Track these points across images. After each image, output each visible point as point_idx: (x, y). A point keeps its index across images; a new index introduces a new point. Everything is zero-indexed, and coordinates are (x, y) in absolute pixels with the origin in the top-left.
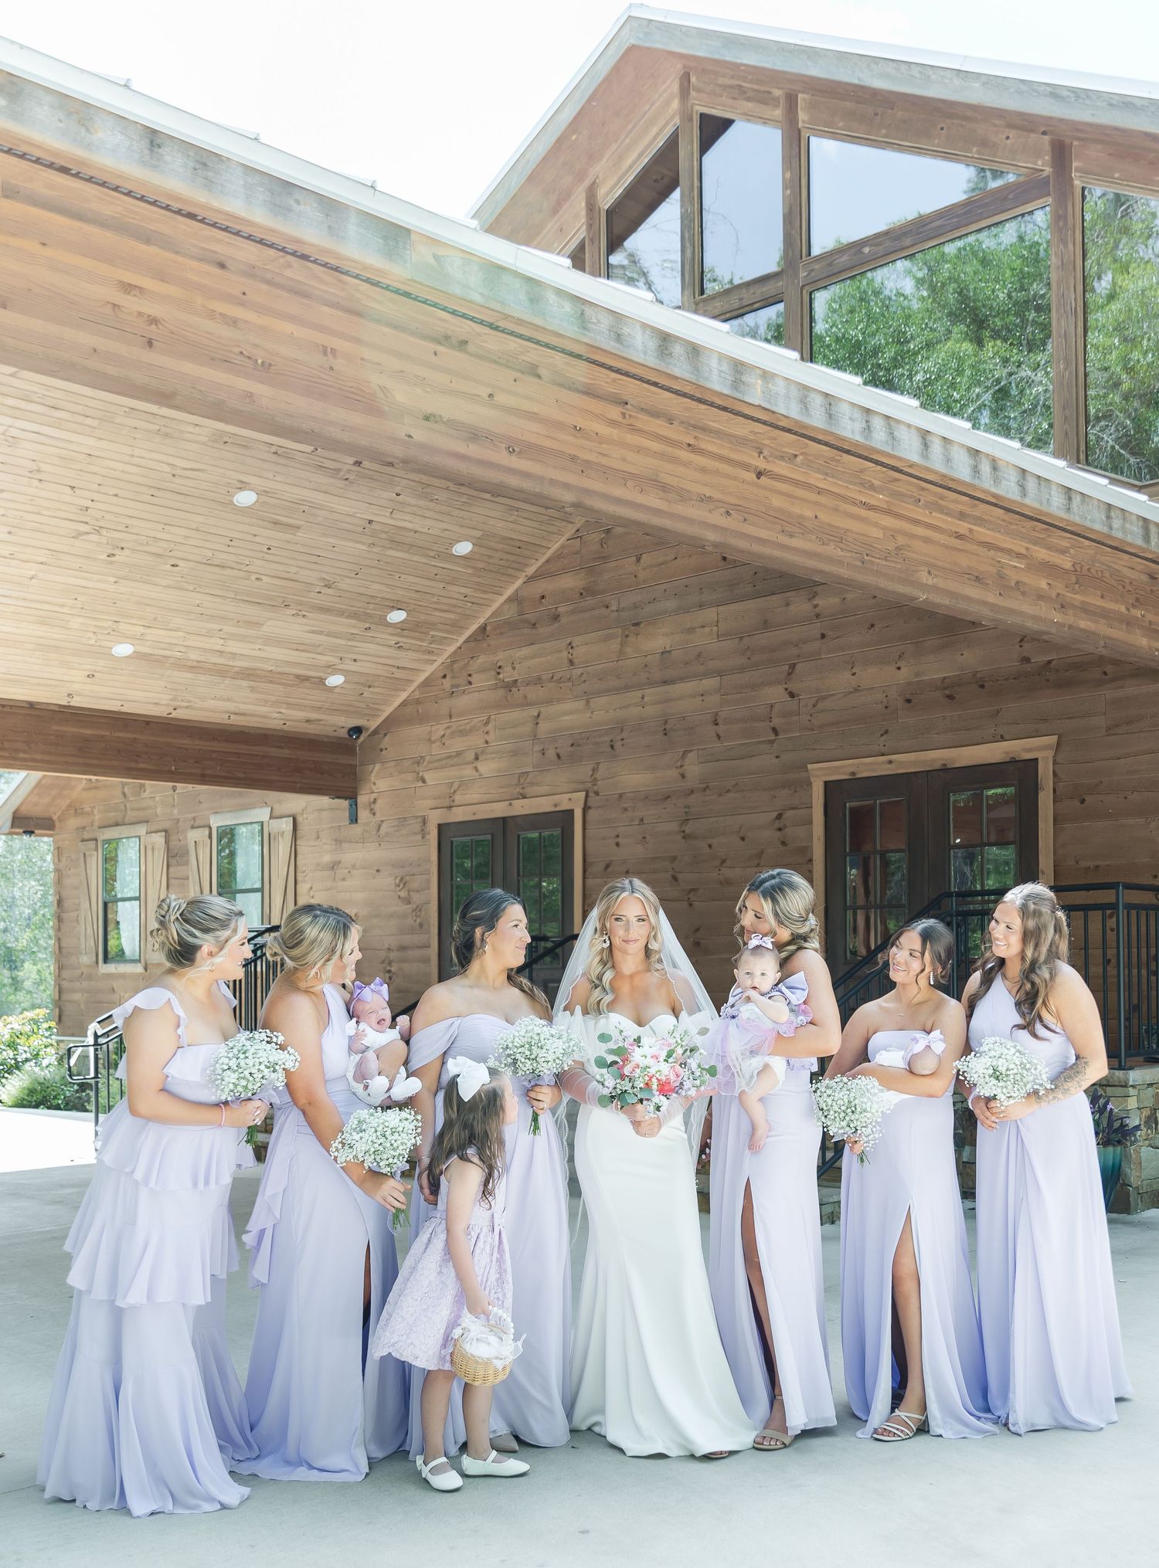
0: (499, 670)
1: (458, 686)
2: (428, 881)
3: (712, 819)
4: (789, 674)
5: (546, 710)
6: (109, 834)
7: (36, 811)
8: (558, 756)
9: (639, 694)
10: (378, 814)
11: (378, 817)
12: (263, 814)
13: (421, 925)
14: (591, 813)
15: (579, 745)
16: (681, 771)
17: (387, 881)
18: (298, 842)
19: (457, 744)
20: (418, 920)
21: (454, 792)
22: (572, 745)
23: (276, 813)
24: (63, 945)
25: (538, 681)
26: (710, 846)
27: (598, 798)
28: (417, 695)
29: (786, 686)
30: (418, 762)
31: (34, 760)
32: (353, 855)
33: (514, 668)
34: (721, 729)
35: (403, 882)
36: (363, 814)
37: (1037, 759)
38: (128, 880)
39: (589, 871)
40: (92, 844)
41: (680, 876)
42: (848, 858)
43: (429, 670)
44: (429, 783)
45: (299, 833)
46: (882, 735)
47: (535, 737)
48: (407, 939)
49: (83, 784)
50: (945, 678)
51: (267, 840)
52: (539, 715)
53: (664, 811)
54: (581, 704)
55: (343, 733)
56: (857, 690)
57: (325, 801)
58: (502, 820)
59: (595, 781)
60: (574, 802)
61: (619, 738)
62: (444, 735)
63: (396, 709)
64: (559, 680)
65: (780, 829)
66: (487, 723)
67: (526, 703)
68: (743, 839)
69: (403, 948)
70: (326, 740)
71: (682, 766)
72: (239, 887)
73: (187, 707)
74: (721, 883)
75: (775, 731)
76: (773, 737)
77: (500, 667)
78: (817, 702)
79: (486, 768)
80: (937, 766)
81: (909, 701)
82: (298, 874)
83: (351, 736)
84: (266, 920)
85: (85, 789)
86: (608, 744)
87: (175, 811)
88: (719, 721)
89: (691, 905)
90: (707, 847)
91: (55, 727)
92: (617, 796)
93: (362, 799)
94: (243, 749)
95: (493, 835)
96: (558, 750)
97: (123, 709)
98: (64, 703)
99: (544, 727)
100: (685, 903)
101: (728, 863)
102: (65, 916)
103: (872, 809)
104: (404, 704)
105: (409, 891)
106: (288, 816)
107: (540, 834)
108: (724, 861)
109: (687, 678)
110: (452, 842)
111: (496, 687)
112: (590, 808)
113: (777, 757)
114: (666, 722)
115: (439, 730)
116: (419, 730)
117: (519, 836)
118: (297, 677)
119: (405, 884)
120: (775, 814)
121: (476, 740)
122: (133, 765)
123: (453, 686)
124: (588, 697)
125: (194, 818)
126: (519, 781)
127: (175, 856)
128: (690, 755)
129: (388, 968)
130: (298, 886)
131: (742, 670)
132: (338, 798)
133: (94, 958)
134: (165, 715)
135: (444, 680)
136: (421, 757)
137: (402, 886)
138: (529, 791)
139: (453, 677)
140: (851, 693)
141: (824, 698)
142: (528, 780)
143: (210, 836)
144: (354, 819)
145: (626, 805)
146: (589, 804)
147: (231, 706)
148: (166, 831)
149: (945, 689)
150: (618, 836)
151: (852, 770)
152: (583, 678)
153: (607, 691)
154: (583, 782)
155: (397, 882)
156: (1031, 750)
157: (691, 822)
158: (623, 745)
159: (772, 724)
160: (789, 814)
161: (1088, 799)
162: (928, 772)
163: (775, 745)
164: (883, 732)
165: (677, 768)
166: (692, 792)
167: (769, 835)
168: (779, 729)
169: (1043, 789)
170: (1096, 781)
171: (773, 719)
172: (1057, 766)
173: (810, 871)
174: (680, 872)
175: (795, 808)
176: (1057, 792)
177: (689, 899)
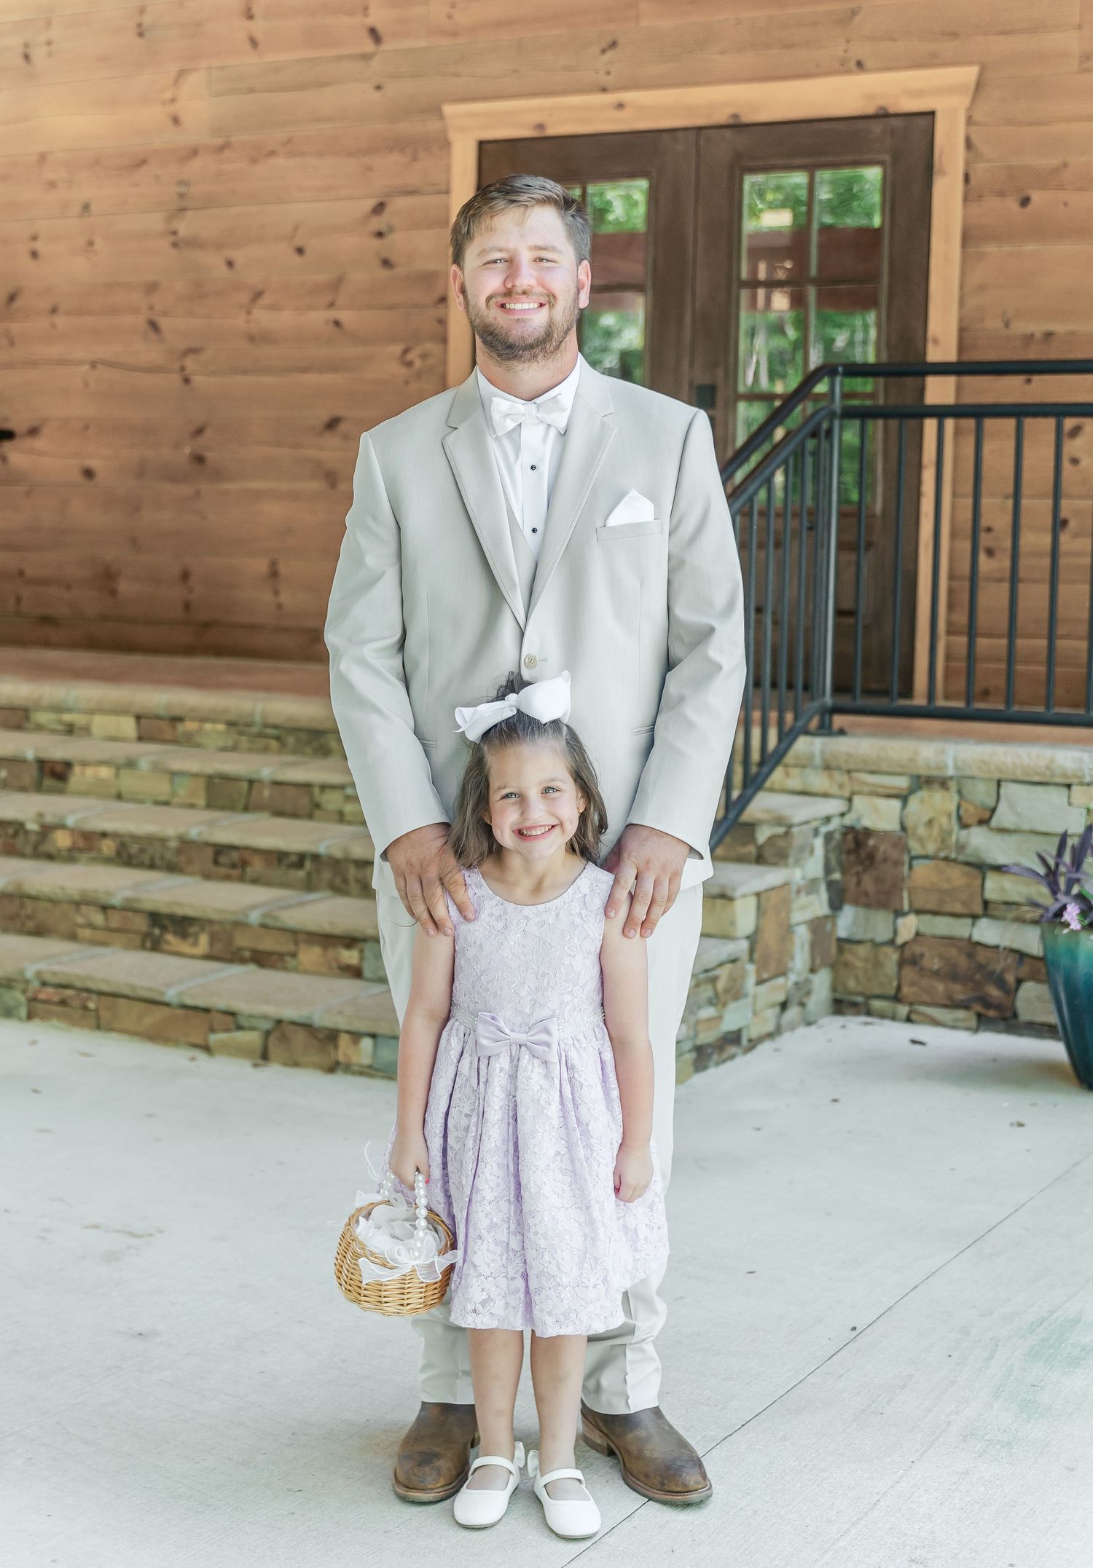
3: (233, 210)
16: (170, 109)
26: (230, 264)
34: (259, 27)
37: (932, 114)
41: (164, 323)
46: (604, 51)
53: (133, 189)
61: (43, 38)
65: (380, 235)
68: (300, 251)
71: (173, 100)
74: (252, 339)
75: (374, 34)
76: (369, 46)
80: (721, 117)
86: (19, 51)
88: (256, 10)
89: (187, 381)
92: (33, 158)
100: (175, 379)
101: (267, 299)
108: (258, 295)
113: (378, 88)
114: (142, 10)
120: (371, 203)
128: (193, 79)
145: (51, 176)
150: (34, 238)
151: (537, 118)
156: (919, 93)
157: (189, 214)
158: (50, 55)
159: (371, 20)
160: (399, 204)
161: (1036, 196)
162: (700, 129)
163: (375, 65)
164: (604, 45)
165: (164, 103)
166: (195, 152)
167: (355, 244)
168: (381, 29)
169: (943, 173)
170: (1055, 161)
171: (371, 11)
172: (973, 129)
173: (442, 322)
174: (165, 314)
175: (412, 192)
176: (973, 181)
177: (183, 369)
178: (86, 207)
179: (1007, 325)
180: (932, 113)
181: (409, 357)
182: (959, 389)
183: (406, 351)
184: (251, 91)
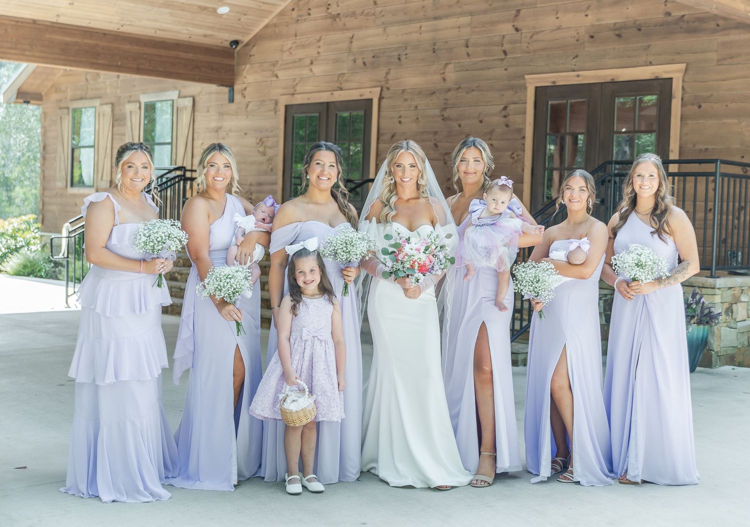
0: (328, 7)
1: (301, 16)
2: (278, 142)
3: (462, 108)
4: (516, 16)
5: (359, 34)
6: (76, 105)
7: (32, 89)
8: (364, 64)
9: (419, 25)
10: (246, 97)
11: (247, 99)
12: (174, 95)
13: (272, 170)
14: (384, 101)
15: (378, 57)
16: (443, 76)
17: (251, 140)
18: (196, 114)
19: (300, 54)
20: (270, 166)
21: (297, 84)
22: (374, 57)
23: (182, 94)
24: (46, 174)
25: (353, 14)
26: (460, 126)
27: (388, 92)
28: (275, 21)
29: (513, 24)
30: (274, 64)
31: (34, 56)
32: (230, 123)
33: (338, 6)
34: (470, 50)
35: (261, 142)
36: (237, 97)
38: (87, 135)
39: (381, 138)
40: (65, 111)
41: (439, 144)
42: (548, 137)
43: (283, 5)
44: (281, 78)
45: (196, 108)
46: (574, 58)
47: (349, 50)
48: (263, 179)
49: (61, 72)
50: (615, 24)
51: (176, 111)
52: (353, 37)
53: (431, 101)
54: (380, 30)
55: (227, 44)
56: (559, 28)
57: (213, 87)
58: (326, 104)
59: (387, 80)
60: (374, 94)
61: (404, 53)
62: (291, 48)
63: (261, 30)
64: (367, 14)
65: (505, 117)
66: (319, 40)
67: (345, 28)
68: (481, 122)
69: (260, 184)
70: (216, 48)
71: (443, 73)
72: (157, 141)
73: (130, 25)
75: (505, 52)
76: (503, 57)
77: (329, 5)
78: (533, 35)
79: (317, 69)
80: (608, 80)
81: (592, 37)
82: (195, 134)
83: (232, 46)
84: (173, 163)
85: (63, 76)
86: (397, 57)
87: (119, 91)
88: (470, 45)
89: (445, 163)
90: (458, 127)
91: (48, 36)
92: (401, 91)
93: (237, 87)
94: (163, 52)
95: (320, 114)
96: (365, 60)
97: (90, 26)
98: (54, 20)
99: (356, 45)
100: (442, 163)
102: (47, 156)
103: (565, 105)
104: (266, 27)
105: (265, 148)
106: (190, 97)
107: (350, 113)
109: (450, 16)
110: (293, 117)
111: (326, 18)
112: (383, 98)
113: (506, 70)
114: (435, 44)
115: (289, 44)
116: (276, 44)
117: (336, 115)
118: (200, 7)
119: (262, 143)
120: (502, 107)
121: (312, 52)
122: (95, 61)
123: (299, 16)
124: (385, 26)
125: (130, 96)
126: (338, 79)
127: (117, 120)
128: (450, 66)
129: (250, 197)
130: (195, 142)
131: (485, 12)
132: (222, 85)
133: (65, 184)
134: (115, 29)
135: (293, 12)
136: (276, 61)
137: (260, 144)
138: (344, 85)
139: (299, 10)
140: (555, 30)
141: (538, 33)
142: (344, 79)
143: (140, 108)
144: (231, 100)
145: (406, 97)
146: (383, 95)
147: (157, 25)
148: (112, 104)
149: (616, 30)
150: (400, 117)
151: (553, 80)
152: (383, 13)
153: (398, 22)
154: (379, 81)
155: (258, 141)
156: (668, 72)
157: (448, 109)
158: (406, 58)
159: (503, 48)
160: (512, 107)
161: (704, 105)
162: (602, 83)
163: (504, 62)
164: (574, 56)
165: (440, 74)
166: (450, 90)
167: (498, 119)
168: (507, 51)
169: (675, 98)
170: (709, 94)
171: (504, 45)
172: (685, 83)
173: (523, 144)
174: (439, 142)
175: (515, 103)
176: (684, 100)
177: (444, 159)
178: (416, 107)
179: (694, 146)
180: (672, 78)
181: (513, 156)
182: (679, 167)
183: (512, 154)
184: (467, 70)
